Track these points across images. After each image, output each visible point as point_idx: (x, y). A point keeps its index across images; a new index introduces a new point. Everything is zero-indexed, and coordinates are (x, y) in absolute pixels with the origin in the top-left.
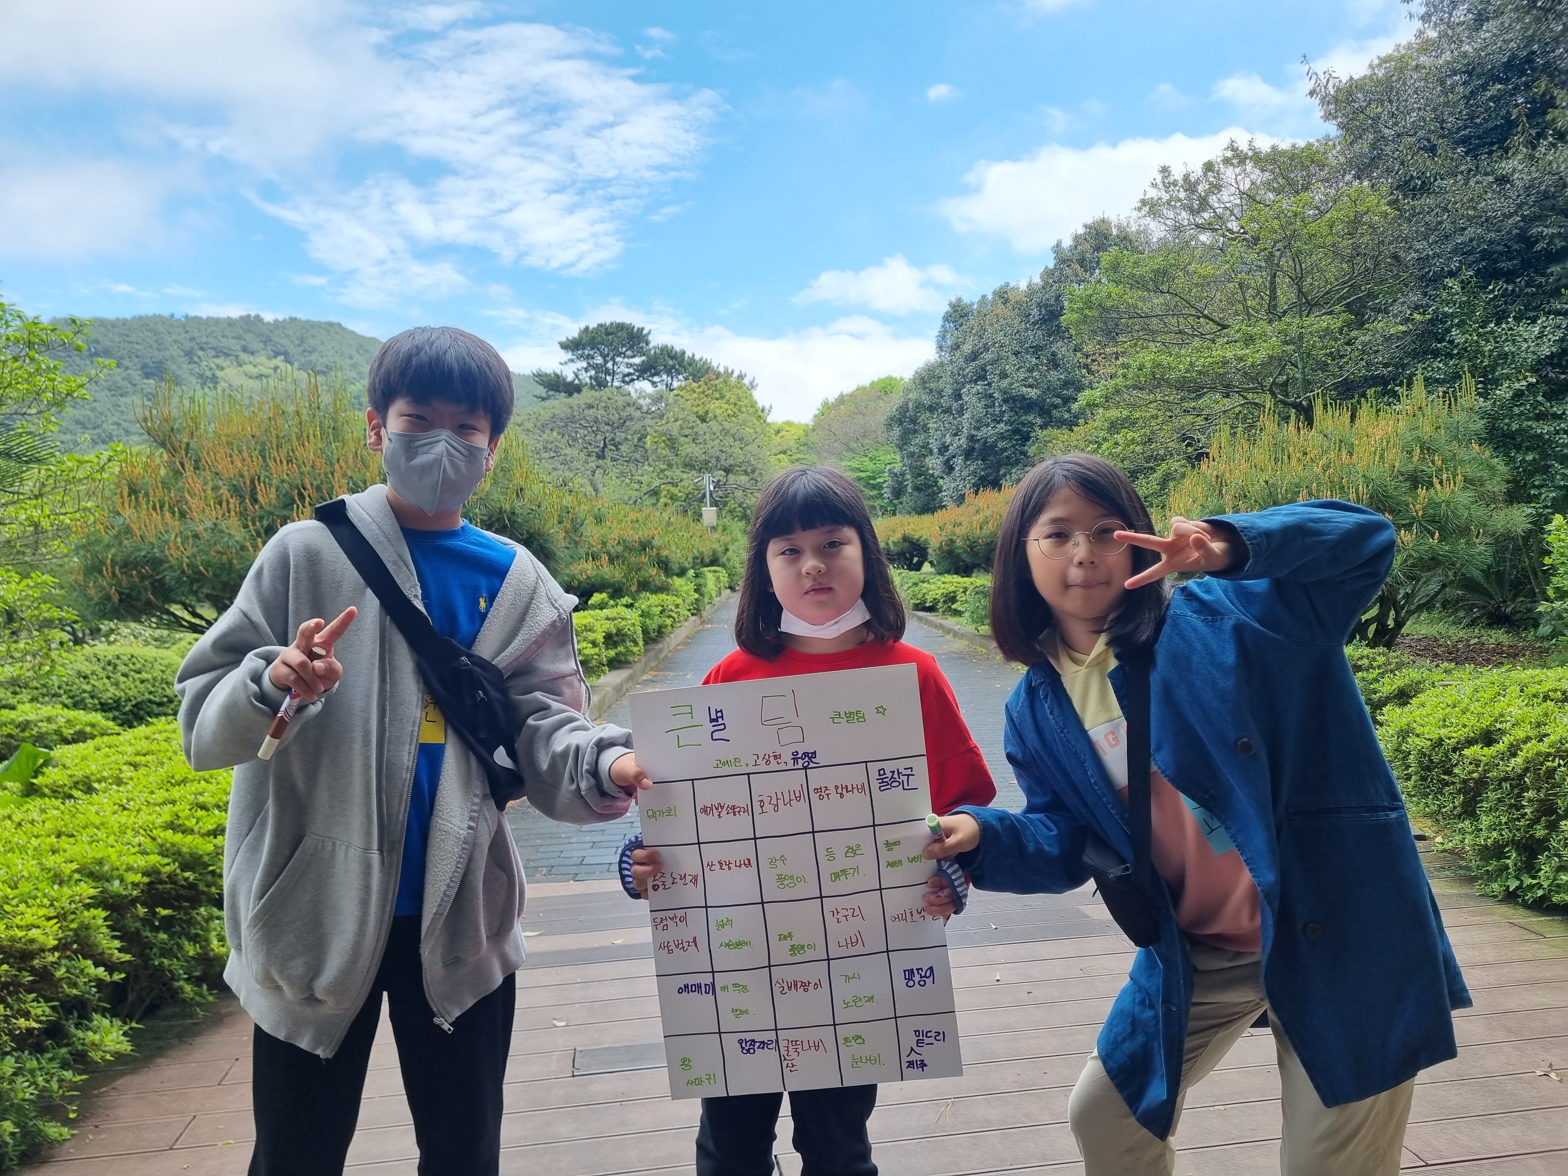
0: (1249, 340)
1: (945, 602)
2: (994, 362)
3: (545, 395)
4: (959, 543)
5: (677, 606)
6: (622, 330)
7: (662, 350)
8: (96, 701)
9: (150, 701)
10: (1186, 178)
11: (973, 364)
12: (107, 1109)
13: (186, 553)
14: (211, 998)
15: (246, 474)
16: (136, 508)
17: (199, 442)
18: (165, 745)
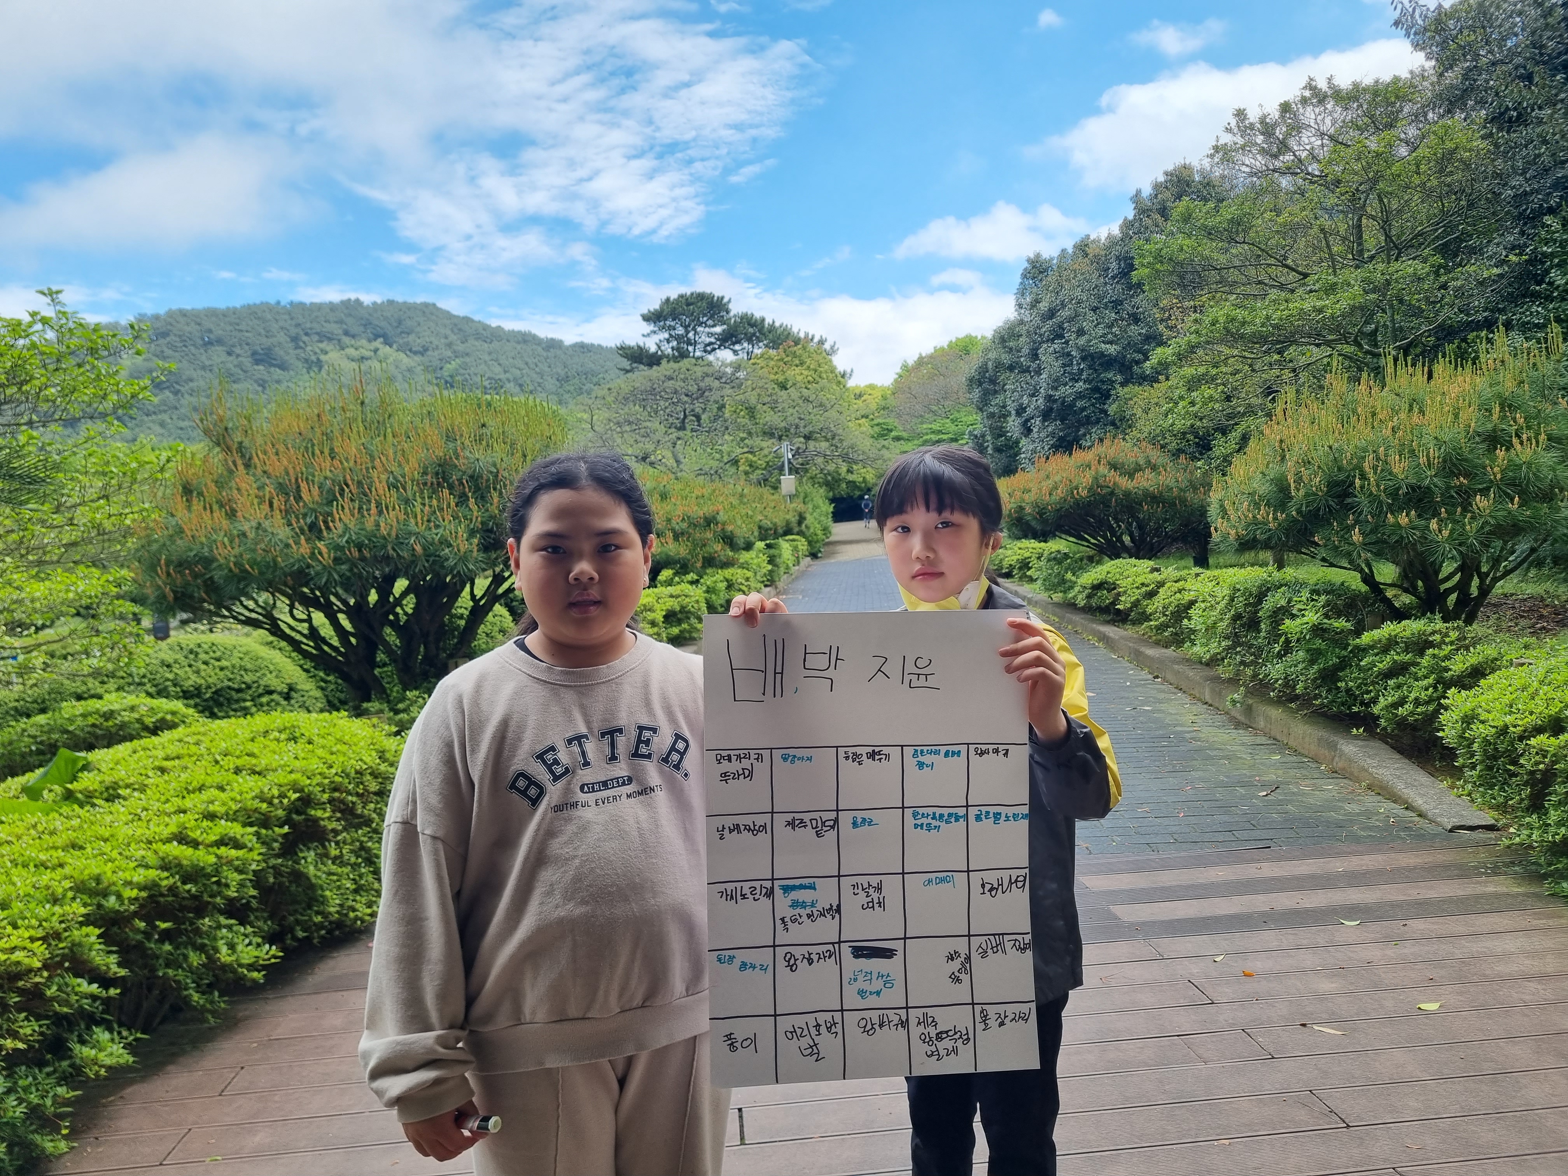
0: (1331, 289)
1: (1020, 568)
2: (1070, 320)
3: (628, 368)
4: (1028, 510)
5: (747, 579)
6: (702, 299)
7: (742, 318)
8: (178, 689)
9: (229, 688)
10: (1263, 120)
11: (1050, 322)
12: (111, 1119)
13: (233, 552)
14: (223, 1005)
15: (291, 471)
16: (189, 508)
17: (253, 440)
18: (194, 749)
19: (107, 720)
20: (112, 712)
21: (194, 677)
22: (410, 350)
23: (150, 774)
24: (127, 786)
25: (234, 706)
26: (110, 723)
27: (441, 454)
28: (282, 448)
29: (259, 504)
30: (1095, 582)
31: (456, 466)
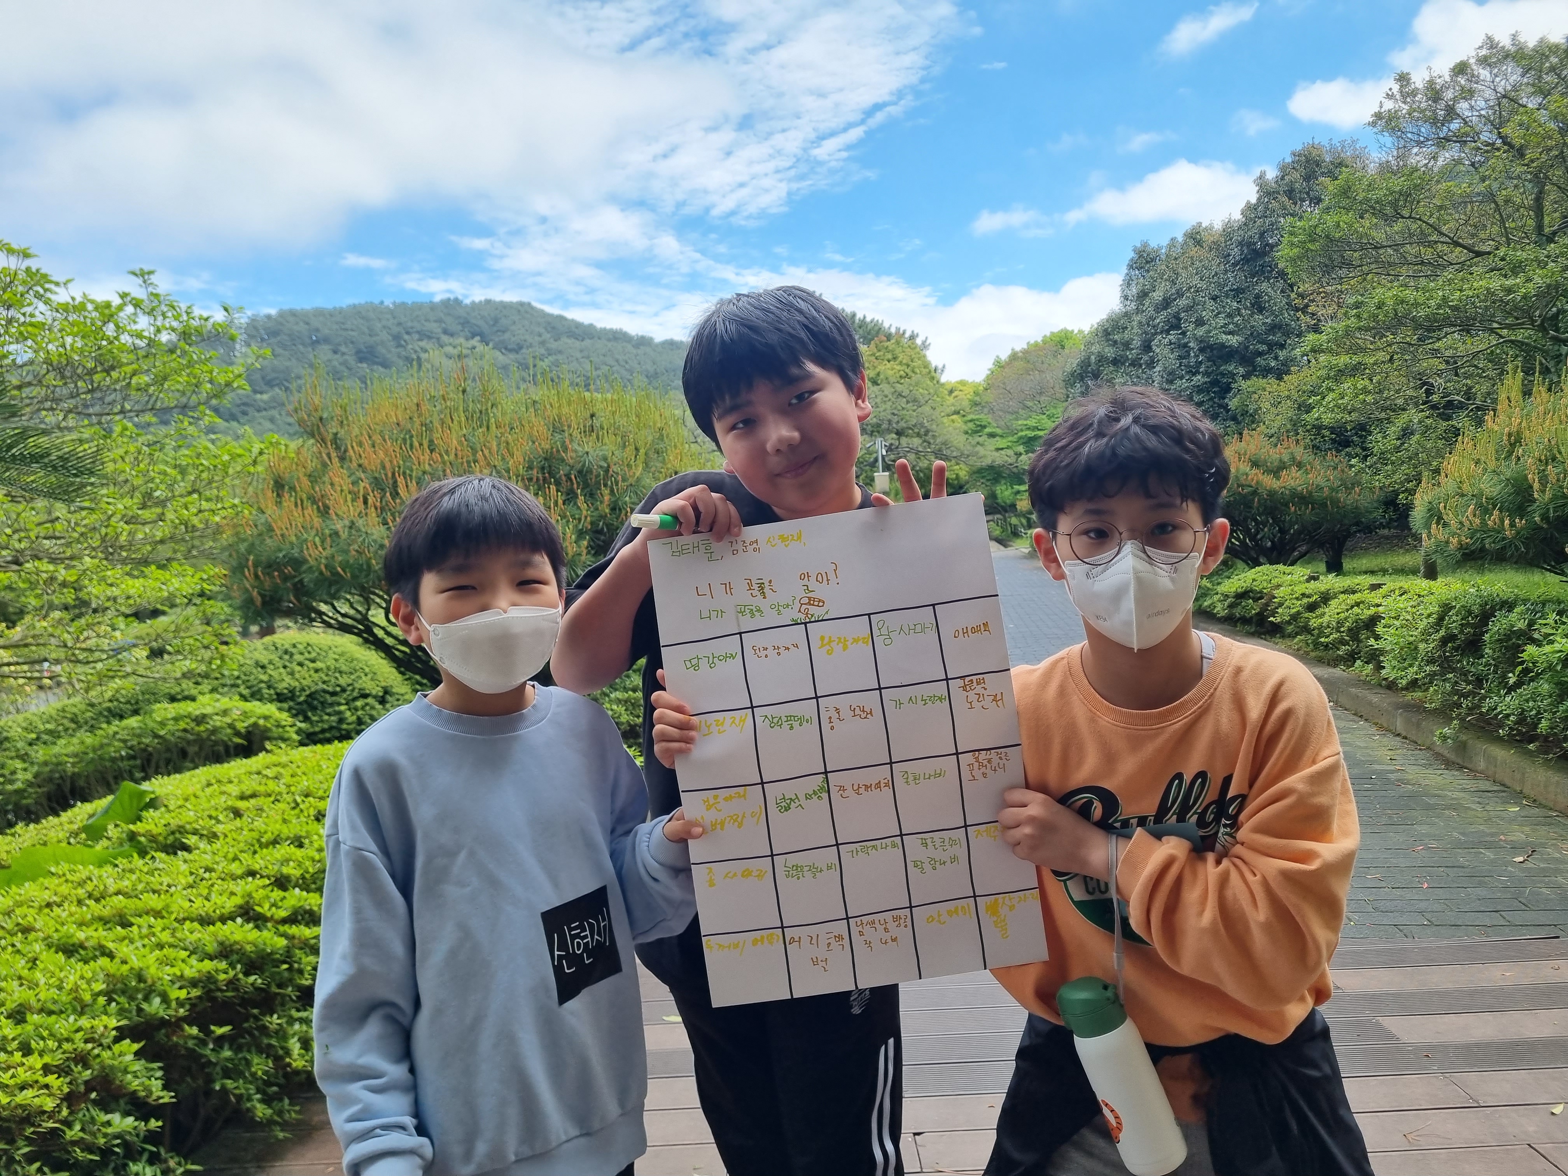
0: (1517, 268)
2: (1189, 309)
8: (272, 692)
10: (1431, 83)
11: (1165, 312)
13: (324, 554)
14: (293, 1115)
15: (388, 465)
16: (279, 503)
17: (349, 432)
18: (272, 786)
19: (198, 724)
20: (204, 716)
21: (288, 679)
22: (506, 349)
23: (221, 817)
24: (195, 832)
25: (328, 710)
26: (202, 728)
27: (548, 446)
28: (377, 438)
29: (353, 500)
30: (1239, 590)
31: (563, 460)
